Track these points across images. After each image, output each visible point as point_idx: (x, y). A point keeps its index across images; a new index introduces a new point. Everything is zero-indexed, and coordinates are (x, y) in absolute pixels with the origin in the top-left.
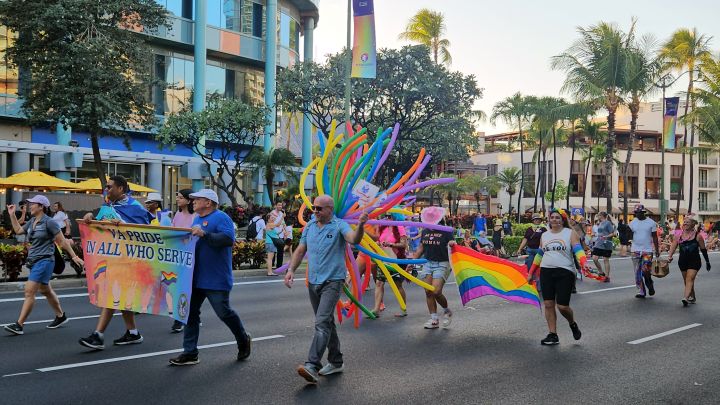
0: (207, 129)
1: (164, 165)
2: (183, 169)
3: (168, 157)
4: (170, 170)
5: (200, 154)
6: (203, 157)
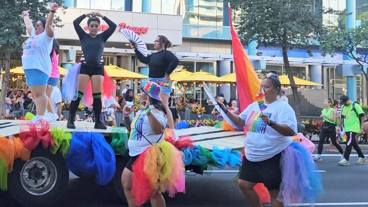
0: (361, 41)
1: (323, 67)
4: (328, 70)
5: (354, 58)
6: (357, 60)
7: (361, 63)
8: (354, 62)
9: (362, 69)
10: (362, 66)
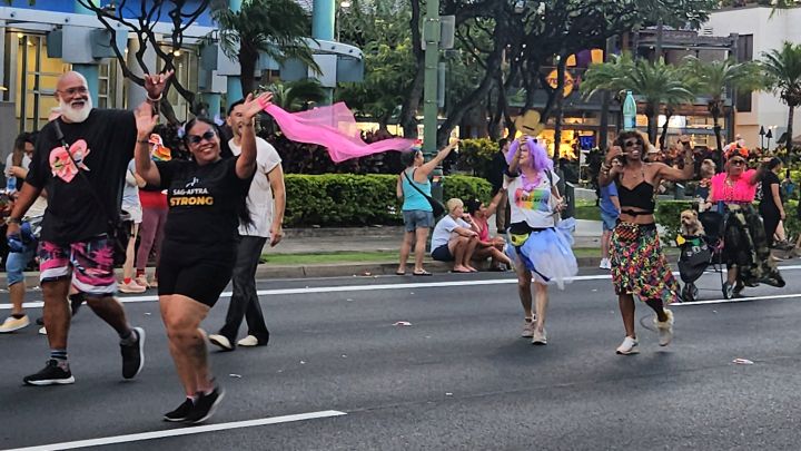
5: (93, 8)
6: (100, 13)
7: (113, 23)
8: (92, 21)
9: (113, 41)
10: (114, 32)
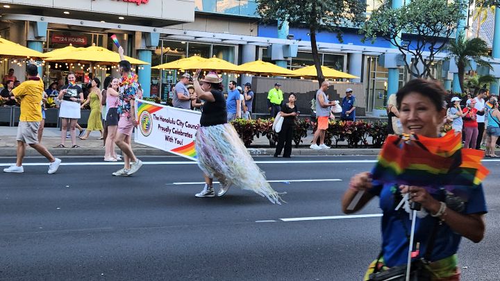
2: (380, 59)
3: (368, 48)
6: (400, 48)
10: (405, 55)
